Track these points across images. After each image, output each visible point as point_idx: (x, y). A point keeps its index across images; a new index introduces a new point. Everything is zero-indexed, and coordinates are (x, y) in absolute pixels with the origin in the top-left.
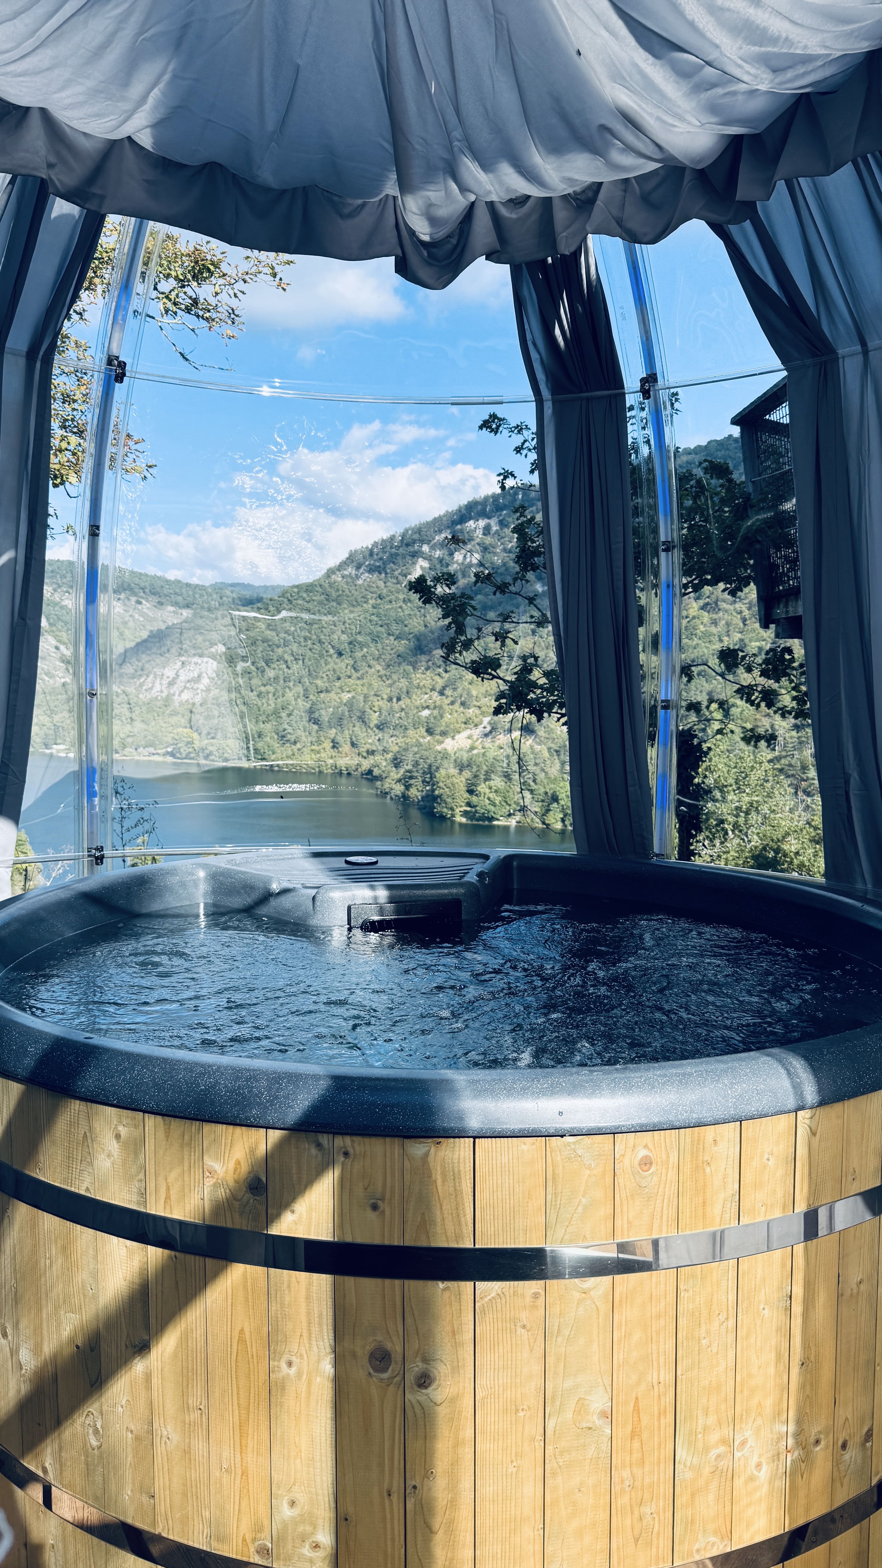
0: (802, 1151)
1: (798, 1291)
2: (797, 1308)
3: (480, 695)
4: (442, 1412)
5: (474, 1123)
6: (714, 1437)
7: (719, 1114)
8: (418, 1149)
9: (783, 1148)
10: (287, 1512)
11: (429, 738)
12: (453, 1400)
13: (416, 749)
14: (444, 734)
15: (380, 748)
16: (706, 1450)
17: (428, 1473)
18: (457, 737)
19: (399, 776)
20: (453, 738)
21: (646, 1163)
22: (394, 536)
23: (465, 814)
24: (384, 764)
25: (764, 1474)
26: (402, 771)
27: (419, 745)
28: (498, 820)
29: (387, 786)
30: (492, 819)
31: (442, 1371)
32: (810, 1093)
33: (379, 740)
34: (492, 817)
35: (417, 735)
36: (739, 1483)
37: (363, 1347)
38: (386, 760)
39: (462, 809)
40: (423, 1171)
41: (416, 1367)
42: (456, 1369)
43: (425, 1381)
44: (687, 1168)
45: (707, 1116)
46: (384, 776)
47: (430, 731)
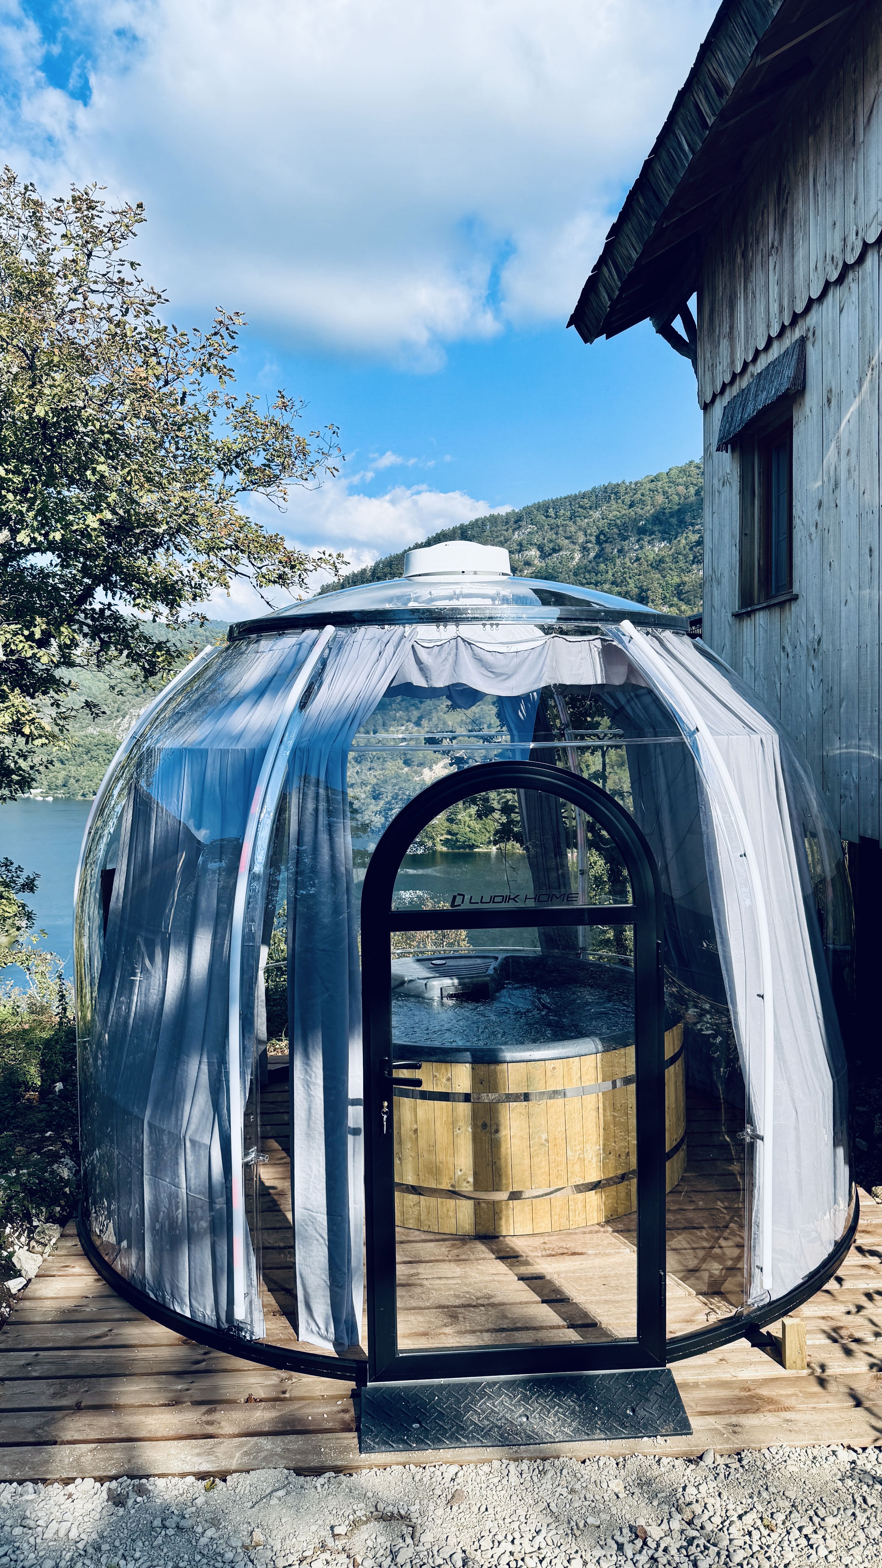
0: (599, 1065)
1: (601, 1106)
2: (601, 1111)
3: (456, 725)
4: (503, 1139)
5: (508, 1059)
6: (578, 1148)
7: (573, 1054)
8: (492, 1067)
9: (593, 1064)
10: (459, 1173)
11: (406, 769)
12: (506, 1135)
13: (394, 781)
14: (421, 764)
15: (359, 781)
16: (576, 1151)
17: (500, 1159)
18: (434, 767)
19: (378, 808)
20: (431, 768)
21: (554, 1068)
22: (365, 570)
23: (446, 842)
24: (363, 796)
25: (594, 1160)
26: (382, 803)
27: (398, 776)
28: (478, 847)
29: (366, 817)
30: (473, 846)
31: (502, 1128)
32: (600, 1048)
33: (357, 772)
34: (473, 845)
35: (394, 766)
36: (586, 1162)
37: (480, 1123)
38: (365, 792)
39: (442, 838)
40: (495, 1071)
41: (494, 1127)
42: (505, 1128)
43: (497, 1131)
44: (566, 1069)
45: (570, 1055)
46: (364, 808)
47: (407, 763)
